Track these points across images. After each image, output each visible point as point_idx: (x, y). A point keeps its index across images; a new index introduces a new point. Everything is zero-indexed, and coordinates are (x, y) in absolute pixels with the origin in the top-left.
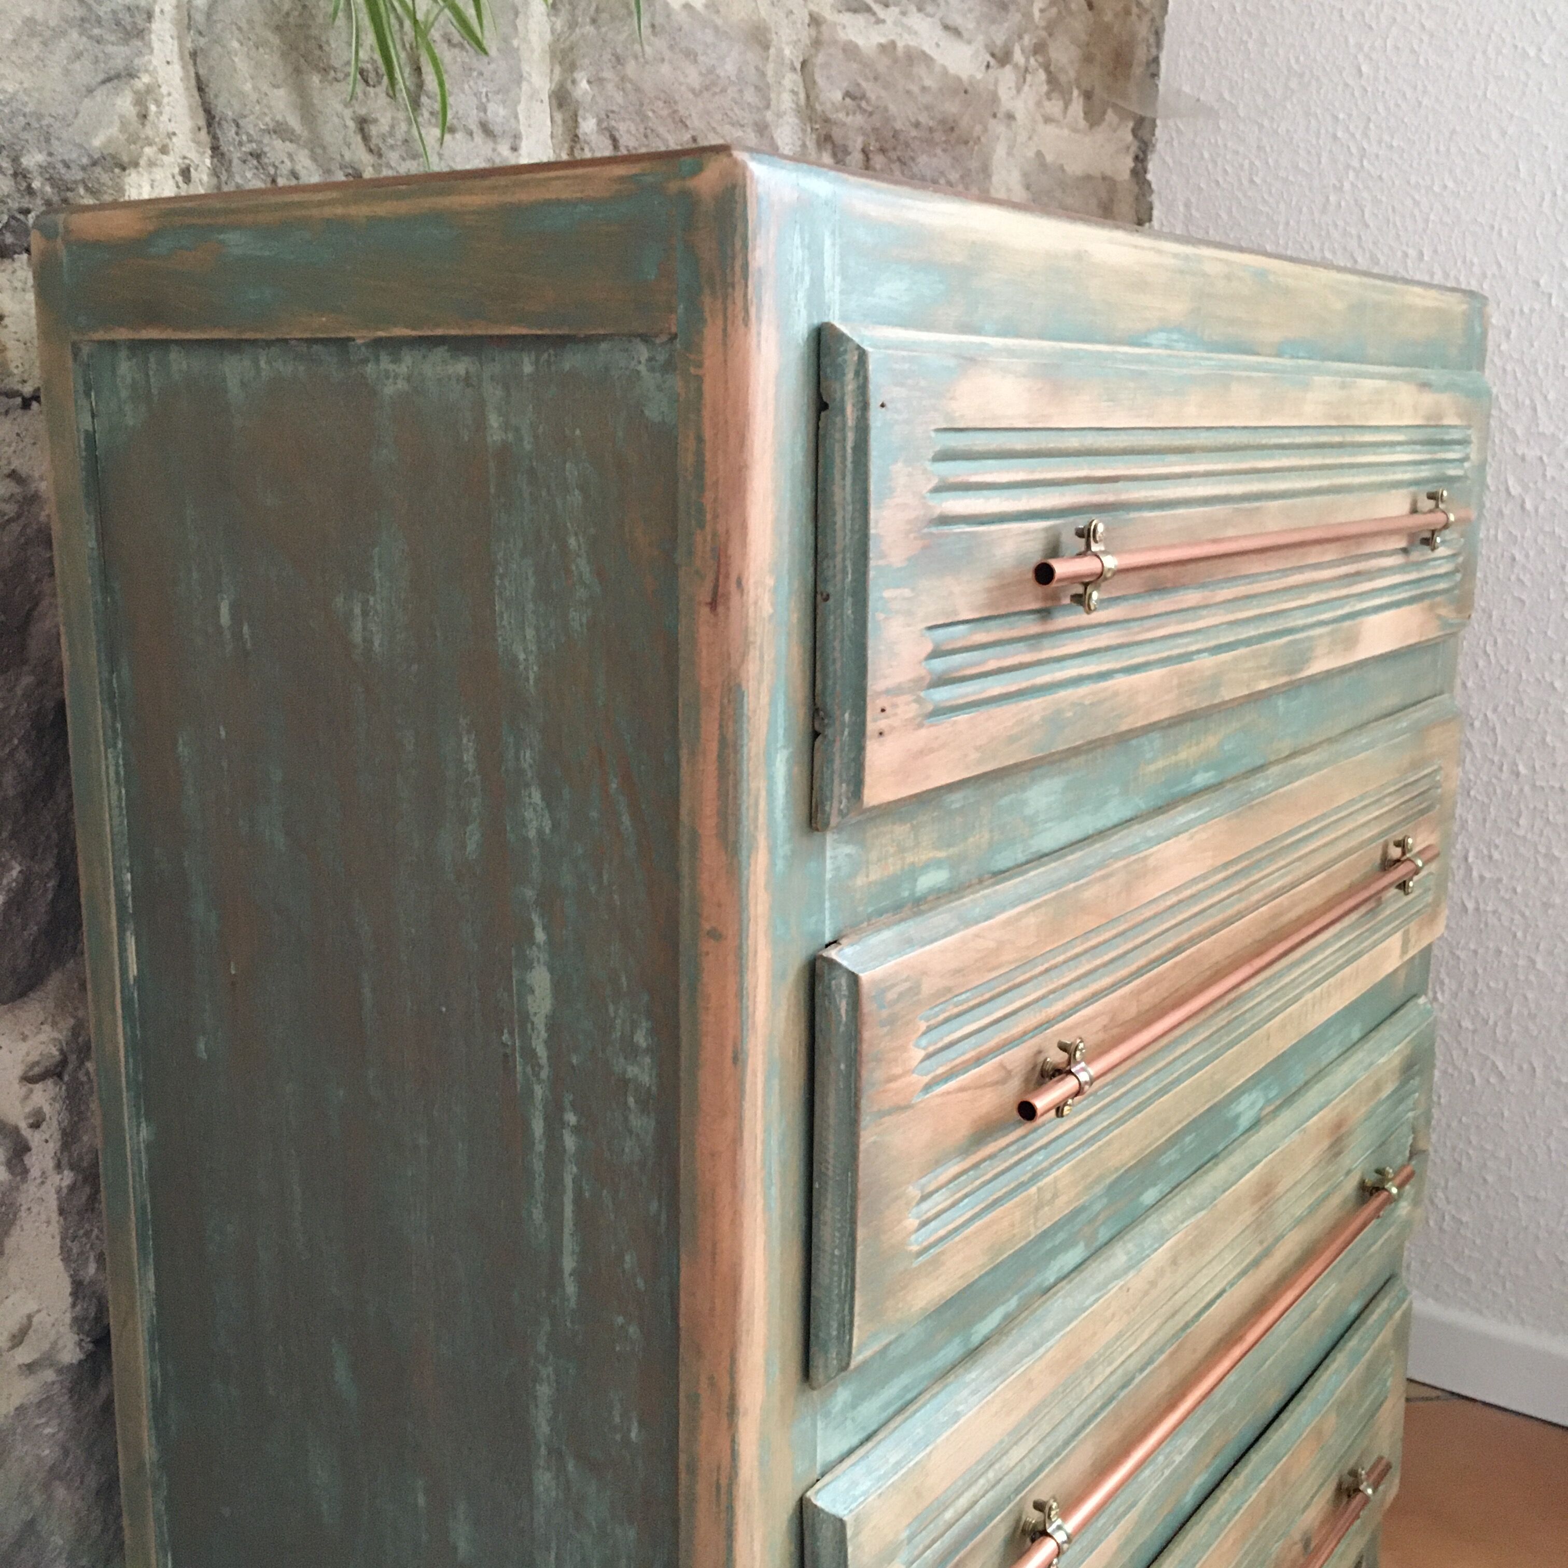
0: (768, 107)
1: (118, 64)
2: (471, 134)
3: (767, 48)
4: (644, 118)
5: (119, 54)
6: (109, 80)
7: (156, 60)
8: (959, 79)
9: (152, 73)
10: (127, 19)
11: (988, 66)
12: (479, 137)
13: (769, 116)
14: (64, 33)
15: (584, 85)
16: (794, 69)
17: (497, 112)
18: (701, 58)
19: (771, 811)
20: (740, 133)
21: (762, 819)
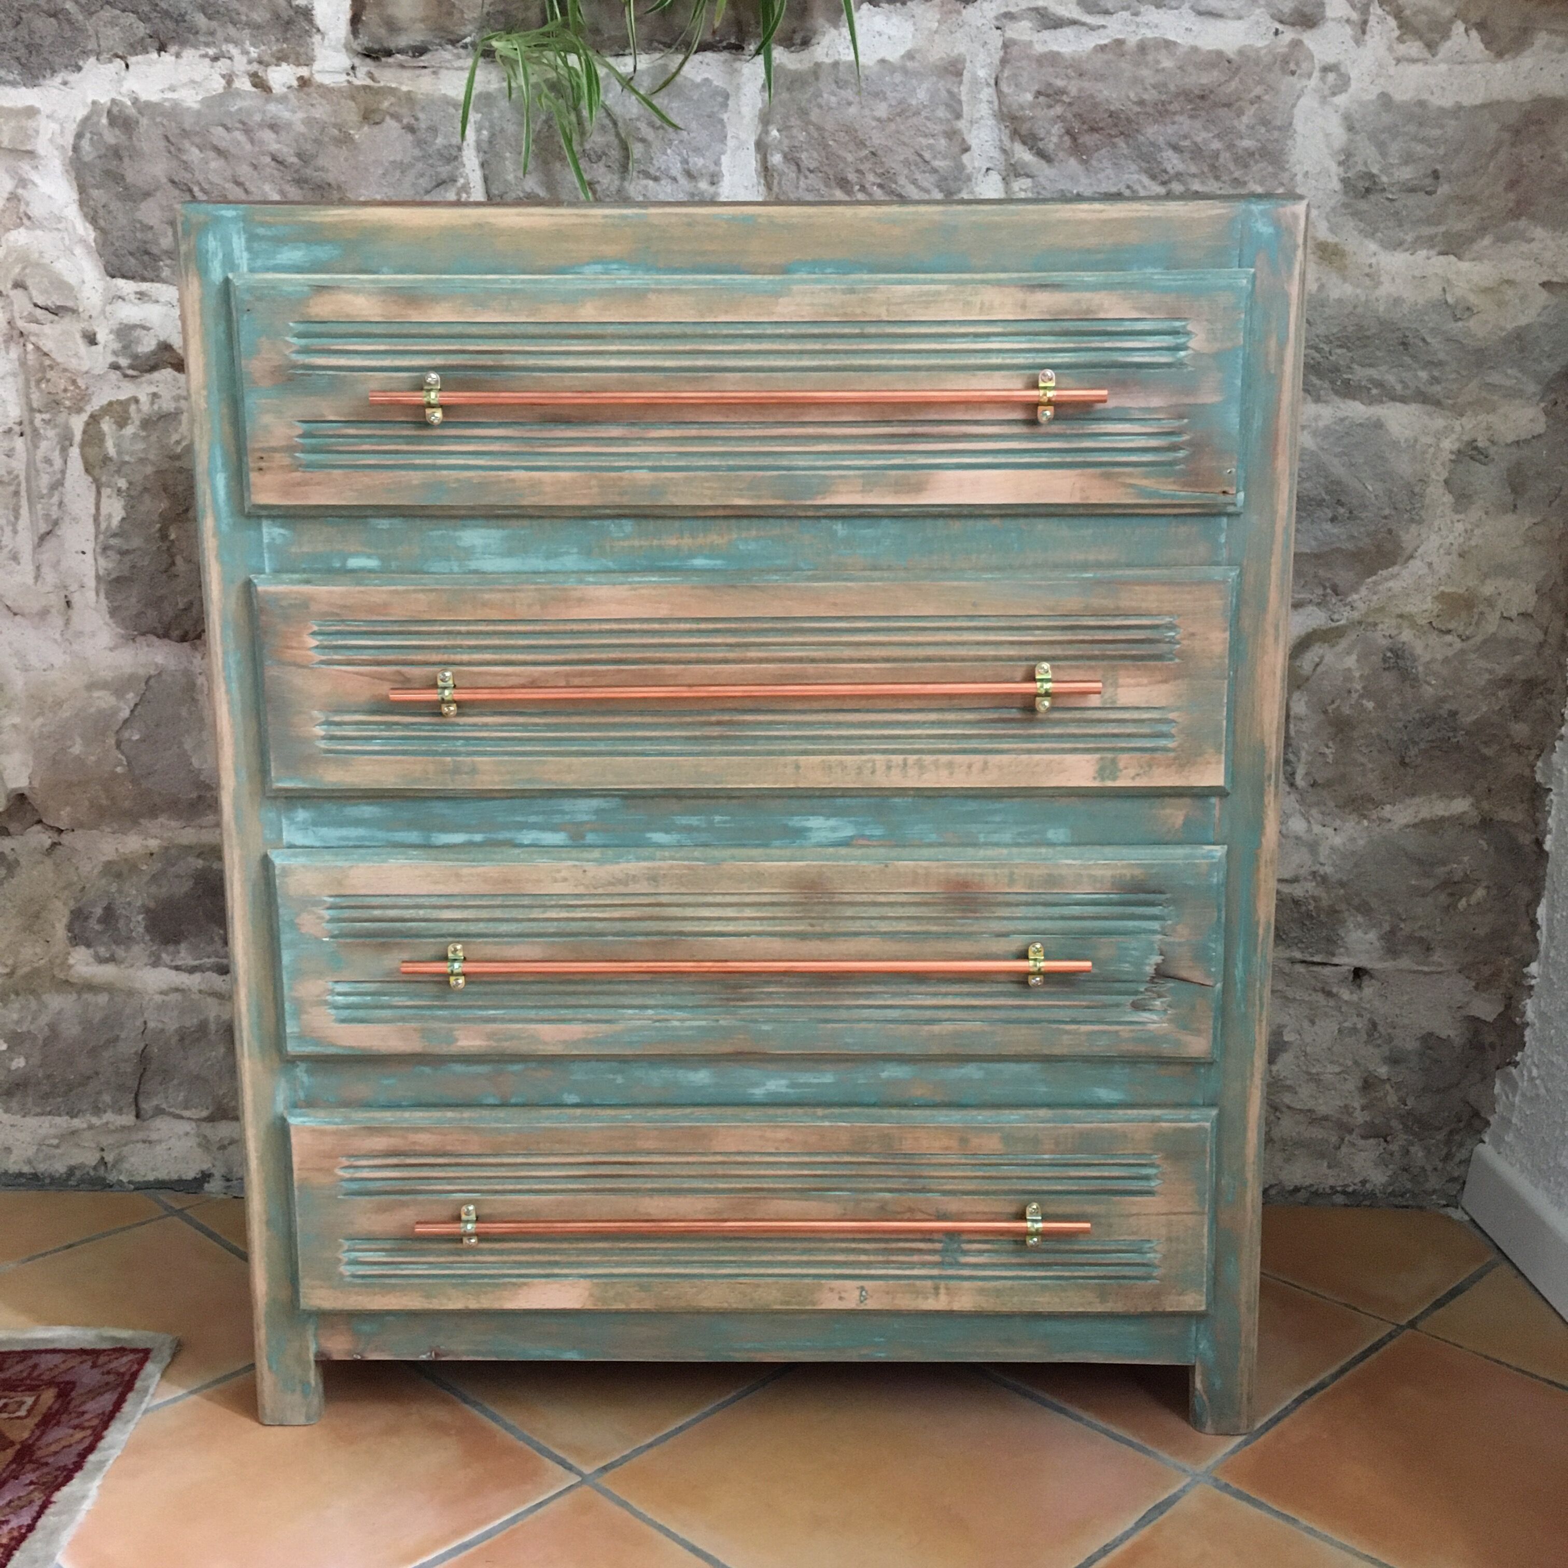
0: (959, 116)
1: (444, 176)
2: (675, 179)
3: (959, 74)
4: (826, 146)
5: (444, 171)
6: (438, 185)
7: (467, 170)
8: (1219, 54)
9: (467, 177)
10: (446, 153)
11: (1277, 33)
12: (683, 181)
13: (961, 124)
14: (413, 165)
15: (775, 133)
16: (988, 85)
17: (698, 162)
18: (889, 94)
19: (215, 500)
20: (931, 141)
21: (208, 502)
